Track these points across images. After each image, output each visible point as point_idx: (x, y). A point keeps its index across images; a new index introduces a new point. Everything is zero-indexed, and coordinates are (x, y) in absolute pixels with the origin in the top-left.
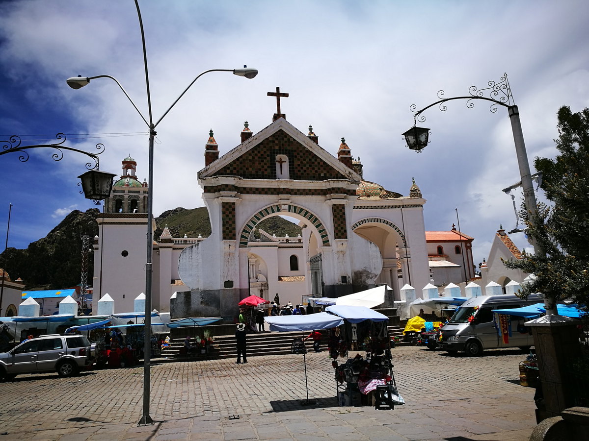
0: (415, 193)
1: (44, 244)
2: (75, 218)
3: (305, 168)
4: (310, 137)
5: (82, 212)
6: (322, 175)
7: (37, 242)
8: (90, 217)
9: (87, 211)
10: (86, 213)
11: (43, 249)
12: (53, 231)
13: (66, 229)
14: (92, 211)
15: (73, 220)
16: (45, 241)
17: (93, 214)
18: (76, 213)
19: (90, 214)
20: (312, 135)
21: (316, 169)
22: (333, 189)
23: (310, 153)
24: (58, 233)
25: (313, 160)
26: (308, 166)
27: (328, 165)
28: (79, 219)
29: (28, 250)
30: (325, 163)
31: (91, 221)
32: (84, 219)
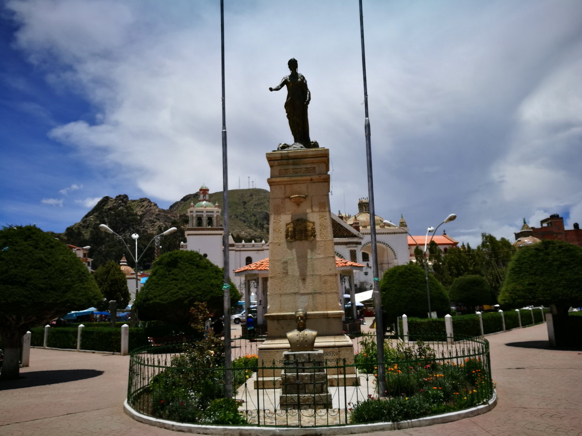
0: (403, 224)
1: (79, 228)
2: (106, 203)
3: (337, 232)
4: (339, 217)
5: (111, 198)
6: (345, 235)
7: (73, 226)
8: (120, 203)
9: (117, 197)
10: (116, 199)
11: (80, 234)
12: (87, 216)
13: (99, 214)
14: (122, 197)
15: (104, 205)
16: (80, 225)
17: (122, 200)
18: (106, 200)
19: (120, 200)
20: (340, 215)
21: (342, 232)
22: (351, 242)
23: (339, 224)
24: (91, 218)
25: (341, 228)
26: (338, 230)
27: (348, 230)
28: (110, 205)
29: (66, 234)
30: (346, 229)
31: (121, 207)
32: (115, 205)
